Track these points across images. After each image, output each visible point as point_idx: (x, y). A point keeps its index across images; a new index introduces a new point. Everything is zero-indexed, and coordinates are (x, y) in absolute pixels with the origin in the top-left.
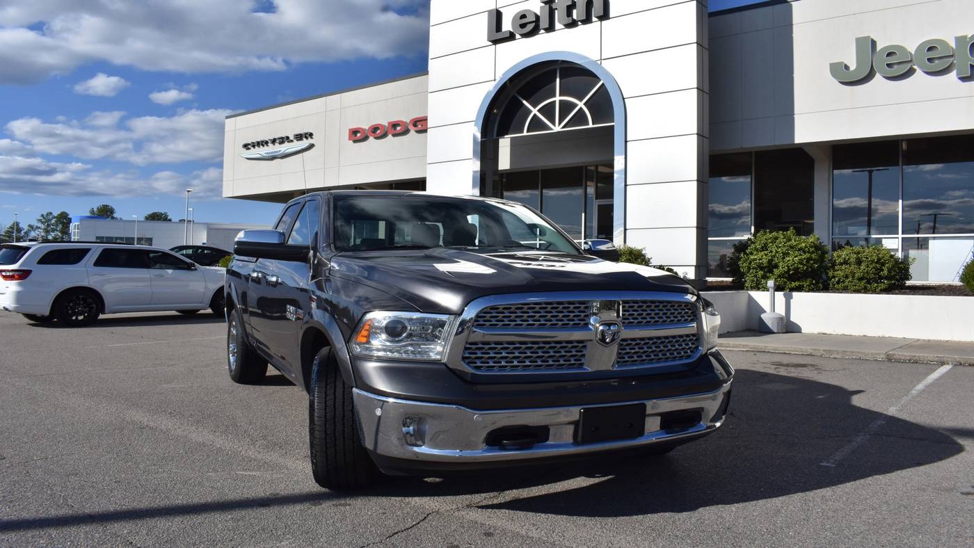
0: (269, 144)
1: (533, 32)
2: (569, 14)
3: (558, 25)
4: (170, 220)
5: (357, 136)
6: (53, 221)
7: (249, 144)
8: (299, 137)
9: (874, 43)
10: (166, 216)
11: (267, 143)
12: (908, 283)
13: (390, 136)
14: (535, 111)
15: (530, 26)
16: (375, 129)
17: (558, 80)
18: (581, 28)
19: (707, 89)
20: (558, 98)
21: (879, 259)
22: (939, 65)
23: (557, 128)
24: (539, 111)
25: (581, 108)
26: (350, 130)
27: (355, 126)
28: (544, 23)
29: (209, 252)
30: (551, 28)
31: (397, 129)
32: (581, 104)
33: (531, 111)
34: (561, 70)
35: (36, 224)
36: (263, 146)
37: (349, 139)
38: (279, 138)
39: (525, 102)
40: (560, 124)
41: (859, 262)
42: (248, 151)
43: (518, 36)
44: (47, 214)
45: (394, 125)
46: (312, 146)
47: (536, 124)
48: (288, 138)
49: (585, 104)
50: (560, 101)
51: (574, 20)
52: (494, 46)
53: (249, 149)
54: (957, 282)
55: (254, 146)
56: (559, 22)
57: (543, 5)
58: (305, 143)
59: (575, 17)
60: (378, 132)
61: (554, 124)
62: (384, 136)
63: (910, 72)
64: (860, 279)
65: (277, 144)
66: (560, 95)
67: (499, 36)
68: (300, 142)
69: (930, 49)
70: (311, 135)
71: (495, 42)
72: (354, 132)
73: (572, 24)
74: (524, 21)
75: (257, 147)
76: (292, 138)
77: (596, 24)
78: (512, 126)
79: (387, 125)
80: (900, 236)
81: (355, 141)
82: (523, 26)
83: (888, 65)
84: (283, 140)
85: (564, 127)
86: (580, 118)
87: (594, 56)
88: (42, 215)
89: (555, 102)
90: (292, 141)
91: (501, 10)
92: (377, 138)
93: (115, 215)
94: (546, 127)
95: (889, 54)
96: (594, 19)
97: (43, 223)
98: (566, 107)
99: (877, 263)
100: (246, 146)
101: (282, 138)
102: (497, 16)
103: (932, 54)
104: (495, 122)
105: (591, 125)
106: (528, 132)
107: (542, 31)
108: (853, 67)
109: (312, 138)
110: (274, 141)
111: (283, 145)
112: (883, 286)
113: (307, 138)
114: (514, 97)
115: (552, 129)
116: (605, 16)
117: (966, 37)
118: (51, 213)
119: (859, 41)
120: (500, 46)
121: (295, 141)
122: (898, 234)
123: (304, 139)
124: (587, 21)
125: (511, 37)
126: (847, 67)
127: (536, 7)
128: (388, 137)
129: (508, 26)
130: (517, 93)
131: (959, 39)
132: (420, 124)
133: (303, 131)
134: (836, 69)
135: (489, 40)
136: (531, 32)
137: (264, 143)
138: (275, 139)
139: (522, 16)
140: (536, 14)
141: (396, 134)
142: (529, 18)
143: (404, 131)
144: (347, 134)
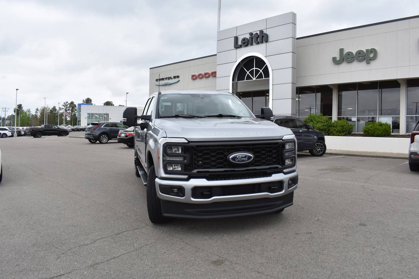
0: (165, 79)
2: (257, 40)
3: (254, 44)
5: (194, 78)
6: (68, 106)
7: (158, 79)
8: (175, 77)
14: (248, 73)
15: (246, 43)
16: (200, 75)
17: (254, 62)
18: (261, 45)
19: (295, 67)
22: (361, 59)
23: (254, 79)
26: (192, 75)
27: (193, 74)
28: (250, 42)
31: (206, 76)
32: (261, 71)
35: (62, 107)
36: (163, 80)
37: (192, 79)
39: (245, 69)
40: (255, 77)
43: (243, 46)
45: (205, 74)
46: (179, 81)
47: (248, 77)
48: (171, 77)
51: (258, 42)
52: (236, 49)
53: (158, 81)
56: (255, 43)
57: (250, 36)
58: (177, 80)
59: (259, 41)
61: (253, 78)
62: (202, 78)
63: (354, 61)
67: (237, 46)
68: (175, 79)
69: (359, 53)
70: (179, 77)
72: (193, 76)
73: (258, 43)
75: (160, 81)
76: (172, 77)
77: (264, 44)
78: (241, 78)
82: (244, 43)
83: (348, 59)
84: (169, 78)
85: (256, 79)
86: (261, 76)
88: (64, 103)
90: (172, 79)
92: (200, 79)
94: (251, 79)
95: (348, 55)
96: (264, 42)
97: (64, 106)
98: (257, 72)
100: (157, 80)
102: (236, 39)
103: (360, 55)
104: (236, 76)
105: (264, 78)
106: (246, 80)
107: (250, 45)
108: (339, 59)
112: (344, 134)
113: (177, 78)
116: (267, 41)
117: (369, 49)
118: (67, 102)
119: (341, 50)
124: (262, 42)
125: (240, 47)
126: (336, 59)
127: (248, 36)
128: (204, 79)
129: (240, 43)
130: (243, 66)
131: (367, 50)
132: (214, 74)
133: (176, 75)
134: (334, 59)
135: (234, 47)
136: (247, 46)
137: (163, 79)
138: (167, 78)
139: (244, 39)
140: (248, 39)
141: (206, 77)
142: (246, 41)
143: (209, 77)
144: (191, 77)
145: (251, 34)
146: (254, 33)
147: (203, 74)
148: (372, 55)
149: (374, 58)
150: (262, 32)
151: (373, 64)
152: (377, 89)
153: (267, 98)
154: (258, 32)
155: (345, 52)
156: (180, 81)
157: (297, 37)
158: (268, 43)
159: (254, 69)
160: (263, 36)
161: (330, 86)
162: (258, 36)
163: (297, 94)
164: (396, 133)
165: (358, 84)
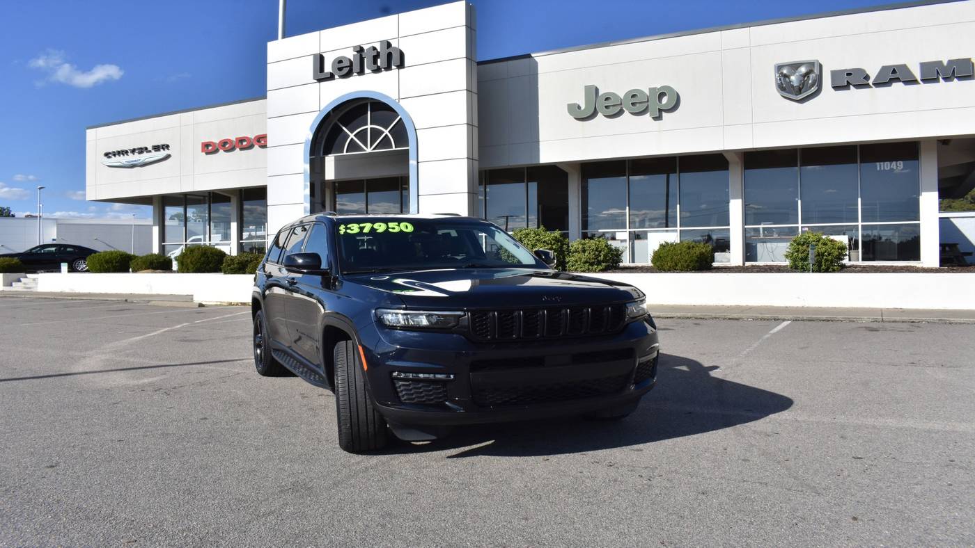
0: (129, 154)
1: (349, 74)
2: (375, 62)
3: (367, 71)
4: (13, 216)
5: (210, 149)
7: (110, 153)
8: (157, 148)
9: (597, 90)
10: (9, 211)
11: (127, 152)
12: (621, 265)
13: (238, 149)
14: (352, 136)
15: (346, 69)
16: (224, 143)
17: (369, 112)
18: (384, 73)
19: (476, 123)
20: (369, 126)
21: (597, 249)
22: (639, 108)
23: (369, 150)
24: (355, 136)
25: (386, 135)
26: (203, 143)
27: (207, 140)
28: (356, 68)
29: (71, 250)
30: (361, 72)
32: (386, 132)
33: (349, 136)
34: (371, 103)
36: (123, 155)
37: (202, 151)
38: (139, 149)
39: (344, 128)
40: (371, 146)
41: (584, 251)
42: (110, 159)
43: (336, 77)
45: (241, 140)
46: (168, 157)
47: (353, 146)
48: (146, 149)
49: (389, 132)
50: (371, 128)
51: (378, 67)
52: (318, 84)
53: (110, 157)
54: (650, 264)
55: (115, 155)
56: (368, 69)
57: (356, 53)
58: (162, 153)
59: (379, 64)
60: (227, 146)
61: (367, 147)
62: (232, 149)
63: (620, 113)
64: (585, 263)
65: (136, 154)
66: (371, 124)
67: (322, 76)
68: (158, 153)
69: (633, 96)
70: (168, 146)
71: (320, 80)
72: (206, 146)
73: (377, 70)
74: (341, 65)
75: (117, 156)
76: (150, 149)
77: (395, 71)
78: (334, 147)
79: (234, 140)
80: (628, 230)
81: (208, 153)
82: (340, 69)
83: (606, 107)
84: (142, 150)
85: (373, 149)
86: (385, 142)
87: (394, 96)
89: (367, 129)
90: (150, 151)
91: (324, 55)
92: (225, 151)
94: (361, 149)
95: (607, 99)
96: (393, 67)
98: (376, 134)
99: (596, 250)
100: (107, 155)
101: (141, 148)
102: (320, 60)
103: (634, 100)
104: (321, 143)
105: (394, 149)
106: (347, 152)
107: (355, 74)
108: (583, 108)
109: (168, 149)
110: (133, 151)
111: (142, 155)
112: (600, 267)
113: (164, 149)
114: (336, 124)
115: (365, 150)
116: (401, 65)
117: (655, 89)
119: (588, 88)
120: (323, 84)
121: (153, 151)
122: (626, 228)
123: (162, 150)
124: (388, 68)
125: (332, 77)
126: (579, 107)
127: (350, 54)
128: (237, 151)
129: (329, 68)
130: (338, 120)
131: (652, 90)
132: (261, 141)
133: (160, 143)
134: (573, 109)
135: (314, 78)
136: (347, 75)
137: (124, 153)
139: (339, 61)
140: (350, 60)
141: (243, 149)
142: (346, 63)
143: (250, 147)
144: (200, 147)
145: (360, 50)
146: (366, 47)
148: (664, 100)
149: (673, 107)
150: (386, 44)
153: (404, 193)
155: (602, 92)
156: (171, 157)
157: (479, 60)
158: (403, 71)
160: (390, 54)
161: (559, 166)
162: (378, 53)
163: (480, 183)
164: (722, 262)
165: (629, 160)
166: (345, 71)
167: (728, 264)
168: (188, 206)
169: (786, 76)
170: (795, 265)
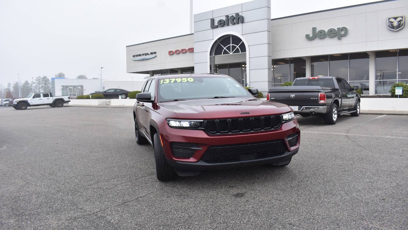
2: (233, 21)
3: (230, 24)
5: (171, 53)
6: (41, 80)
8: (152, 53)
14: (225, 48)
16: (176, 51)
17: (231, 40)
18: (236, 25)
19: (271, 43)
20: (231, 45)
22: (333, 36)
23: (231, 53)
26: (169, 52)
27: (170, 50)
28: (226, 23)
31: (183, 51)
32: (238, 47)
34: (232, 36)
35: (34, 81)
38: (145, 54)
39: (222, 46)
43: (219, 27)
44: (39, 77)
45: (182, 50)
47: (225, 52)
48: (148, 54)
51: (235, 23)
52: (212, 29)
53: (135, 57)
56: (231, 23)
57: (226, 18)
58: (154, 55)
59: (235, 22)
60: (178, 52)
67: (214, 26)
68: (152, 55)
69: (331, 31)
70: (155, 53)
72: (170, 52)
73: (234, 24)
74: (221, 23)
75: (137, 57)
76: (149, 53)
77: (240, 24)
78: (218, 53)
79: (181, 50)
81: (170, 55)
82: (220, 24)
83: (320, 35)
84: (146, 54)
85: (233, 53)
86: (237, 51)
87: (241, 34)
88: (37, 78)
91: (214, 19)
92: (176, 54)
93: (65, 77)
94: (228, 53)
95: (320, 32)
97: (37, 80)
98: (234, 47)
100: (134, 56)
103: (331, 33)
104: (214, 51)
105: (240, 53)
106: (223, 54)
107: (226, 26)
110: (143, 55)
114: (219, 44)
116: (243, 22)
117: (340, 28)
118: (40, 77)
119: (313, 28)
120: (214, 30)
121: (150, 55)
124: (238, 23)
125: (217, 27)
126: (310, 36)
127: (224, 18)
128: (181, 54)
129: (216, 24)
130: (220, 43)
131: (338, 29)
132: (191, 50)
133: (153, 52)
134: (307, 36)
135: (211, 27)
136: (223, 26)
137: (140, 55)
138: (144, 54)
139: (220, 21)
140: (224, 21)
141: (183, 53)
142: (222, 22)
143: (186, 52)
144: (168, 53)
145: (227, 16)
146: (230, 16)
147: (180, 50)
148: (343, 33)
149: (345, 35)
150: (237, 14)
151: (344, 39)
152: (348, 59)
154: (234, 15)
155: (318, 30)
156: (157, 57)
157: (272, 18)
158: (243, 24)
159: (230, 46)
160: (239, 18)
161: (303, 58)
162: (234, 17)
163: (272, 65)
164: (366, 94)
165: (329, 56)
166: (222, 25)
167: (368, 95)
168: (162, 74)
169: (391, 22)
170: (393, 95)
